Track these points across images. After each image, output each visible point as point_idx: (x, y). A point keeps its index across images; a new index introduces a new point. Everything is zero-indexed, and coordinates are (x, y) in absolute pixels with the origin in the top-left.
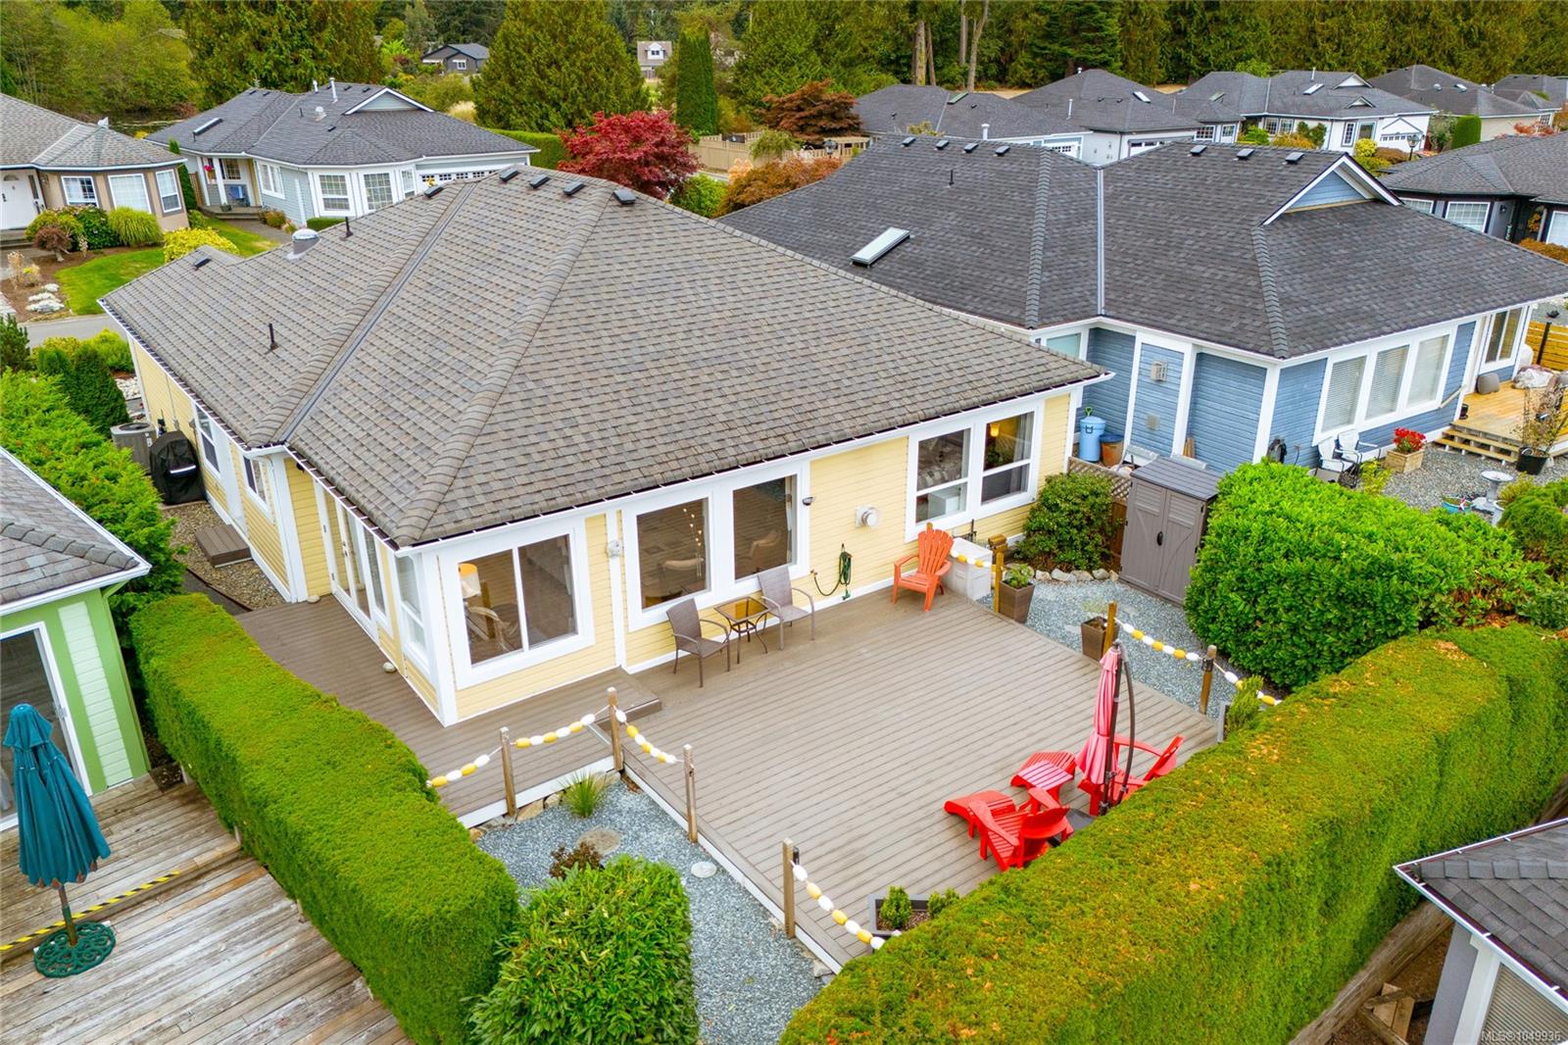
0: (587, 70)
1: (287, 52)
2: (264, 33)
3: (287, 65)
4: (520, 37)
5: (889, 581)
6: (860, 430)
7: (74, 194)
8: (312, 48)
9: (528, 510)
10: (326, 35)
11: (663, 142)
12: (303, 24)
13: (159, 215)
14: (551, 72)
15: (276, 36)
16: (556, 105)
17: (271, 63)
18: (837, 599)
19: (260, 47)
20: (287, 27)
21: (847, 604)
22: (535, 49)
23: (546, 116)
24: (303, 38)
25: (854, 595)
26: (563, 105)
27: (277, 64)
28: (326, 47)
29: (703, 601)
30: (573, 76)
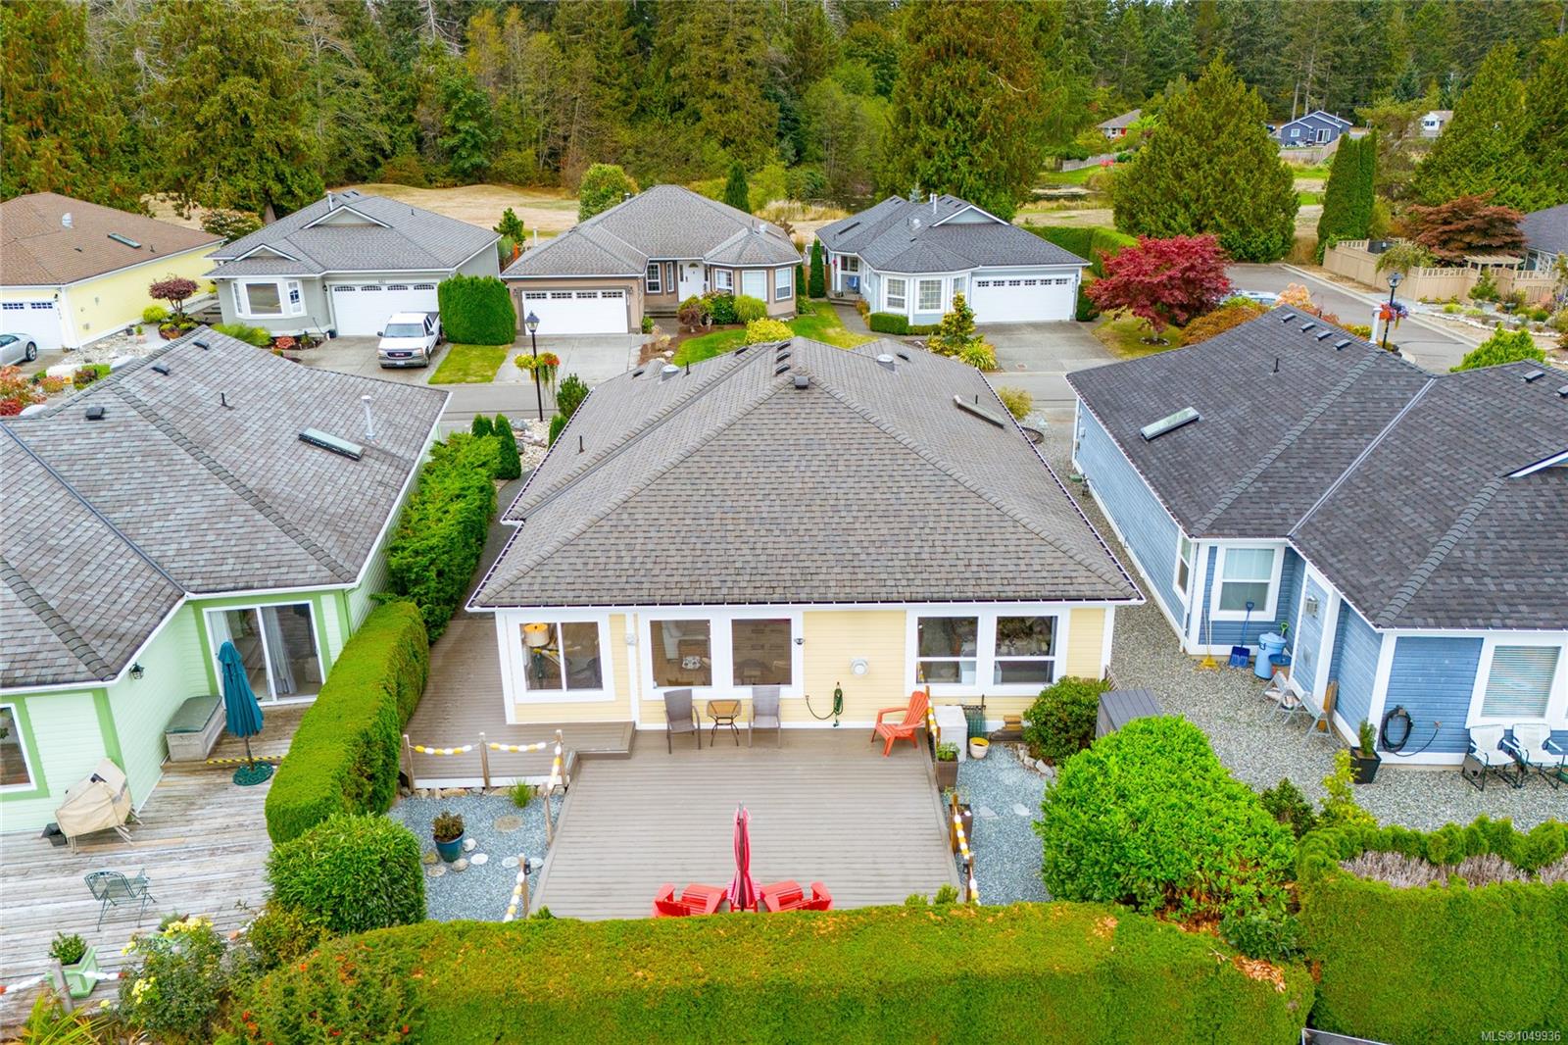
0: (1225, 173)
1: (948, 160)
2: (934, 144)
3: (946, 171)
4: (1167, 141)
5: (872, 724)
6: (842, 597)
7: (721, 283)
8: (971, 155)
9: (558, 600)
10: (983, 145)
11: (1192, 267)
12: (966, 137)
13: (772, 302)
14: (1190, 175)
15: (942, 147)
16: (1187, 206)
17: (933, 169)
18: (829, 724)
19: (929, 155)
20: (952, 140)
21: (836, 731)
22: (1177, 154)
23: (1173, 216)
24: (965, 147)
25: (842, 725)
26: (1193, 206)
27: (938, 169)
28: (981, 156)
29: (700, 694)
30: (1210, 179)
